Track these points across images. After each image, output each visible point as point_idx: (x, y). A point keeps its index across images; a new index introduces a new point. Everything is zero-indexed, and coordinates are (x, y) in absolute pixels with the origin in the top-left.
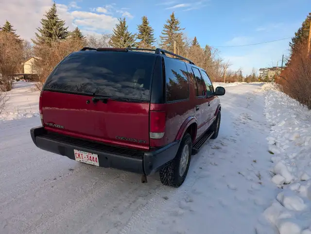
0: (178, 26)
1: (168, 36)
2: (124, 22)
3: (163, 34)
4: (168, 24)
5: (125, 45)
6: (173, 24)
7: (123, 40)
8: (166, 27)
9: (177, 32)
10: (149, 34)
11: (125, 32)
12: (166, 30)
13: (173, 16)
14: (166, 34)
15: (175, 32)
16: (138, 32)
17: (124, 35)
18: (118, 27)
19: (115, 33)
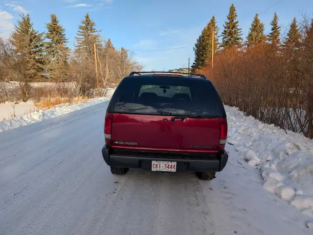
0: (94, 27)
1: (84, 37)
2: (28, 19)
3: (79, 35)
4: (84, 25)
5: (31, 44)
6: (88, 25)
7: (28, 39)
8: (81, 27)
9: (94, 33)
10: (60, 34)
11: (31, 30)
12: (81, 30)
13: (87, 17)
14: (82, 35)
15: (91, 34)
16: (47, 31)
17: (29, 33)
18: (20, 24)
19: (17, 31)
